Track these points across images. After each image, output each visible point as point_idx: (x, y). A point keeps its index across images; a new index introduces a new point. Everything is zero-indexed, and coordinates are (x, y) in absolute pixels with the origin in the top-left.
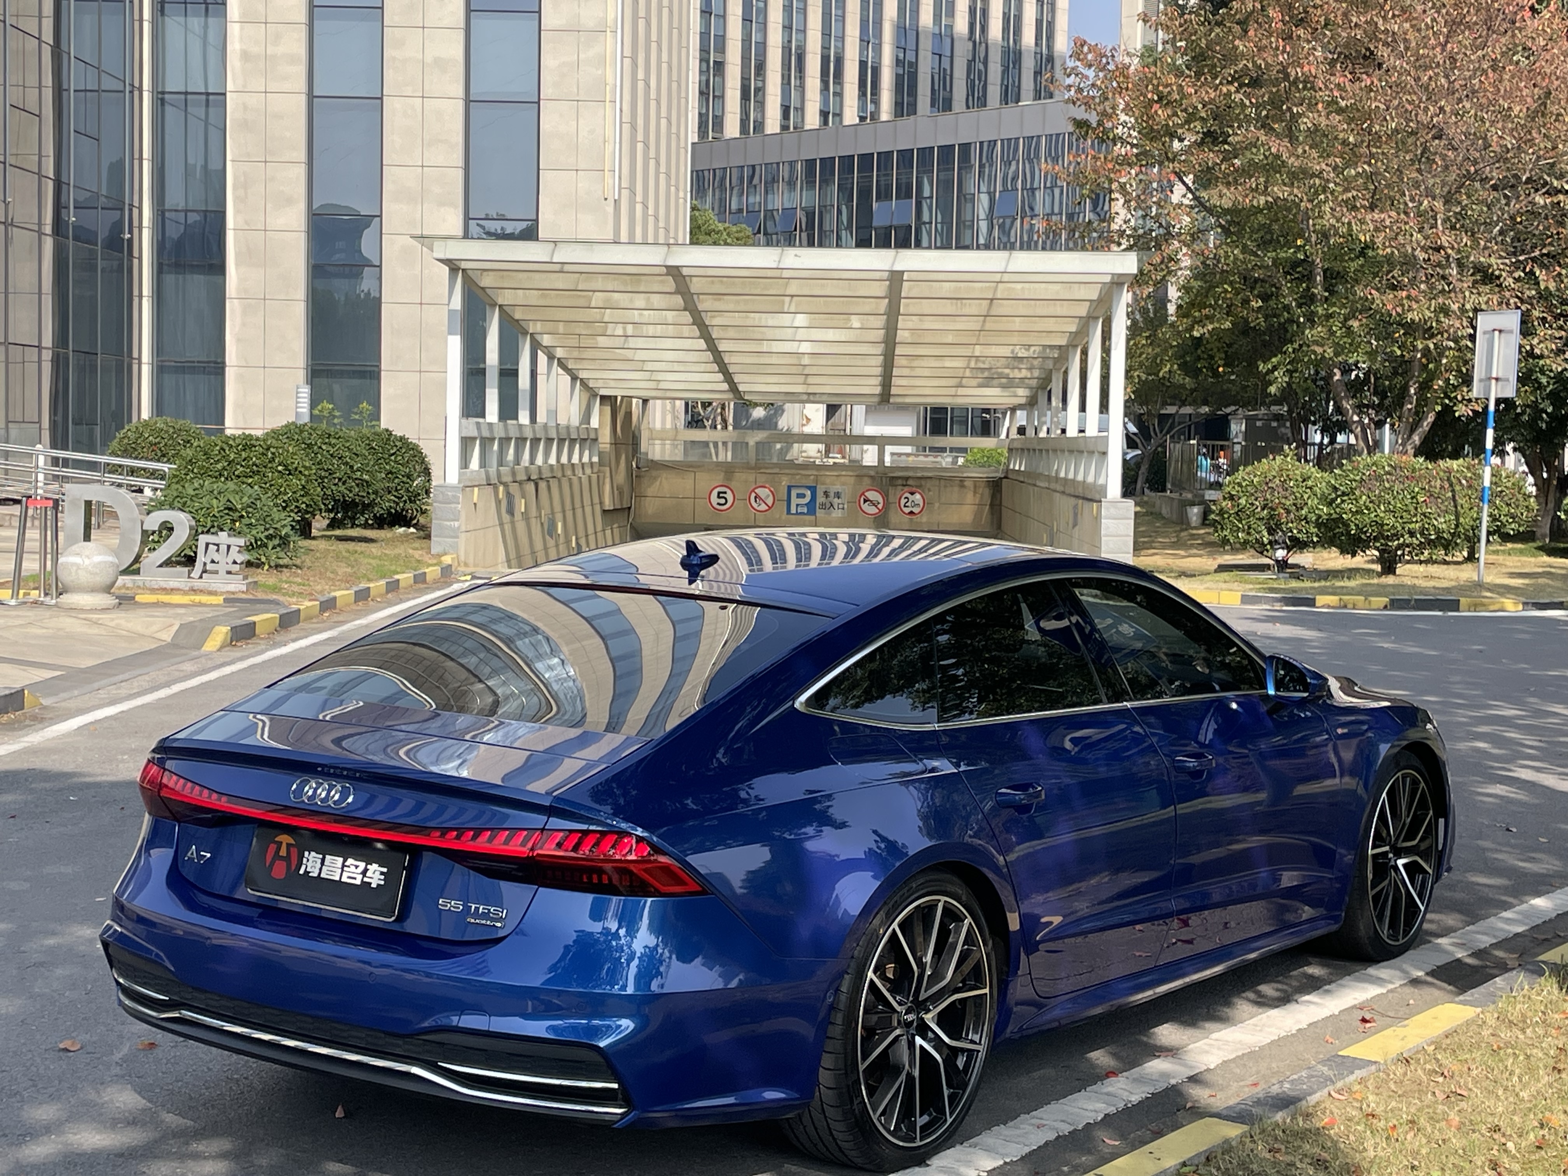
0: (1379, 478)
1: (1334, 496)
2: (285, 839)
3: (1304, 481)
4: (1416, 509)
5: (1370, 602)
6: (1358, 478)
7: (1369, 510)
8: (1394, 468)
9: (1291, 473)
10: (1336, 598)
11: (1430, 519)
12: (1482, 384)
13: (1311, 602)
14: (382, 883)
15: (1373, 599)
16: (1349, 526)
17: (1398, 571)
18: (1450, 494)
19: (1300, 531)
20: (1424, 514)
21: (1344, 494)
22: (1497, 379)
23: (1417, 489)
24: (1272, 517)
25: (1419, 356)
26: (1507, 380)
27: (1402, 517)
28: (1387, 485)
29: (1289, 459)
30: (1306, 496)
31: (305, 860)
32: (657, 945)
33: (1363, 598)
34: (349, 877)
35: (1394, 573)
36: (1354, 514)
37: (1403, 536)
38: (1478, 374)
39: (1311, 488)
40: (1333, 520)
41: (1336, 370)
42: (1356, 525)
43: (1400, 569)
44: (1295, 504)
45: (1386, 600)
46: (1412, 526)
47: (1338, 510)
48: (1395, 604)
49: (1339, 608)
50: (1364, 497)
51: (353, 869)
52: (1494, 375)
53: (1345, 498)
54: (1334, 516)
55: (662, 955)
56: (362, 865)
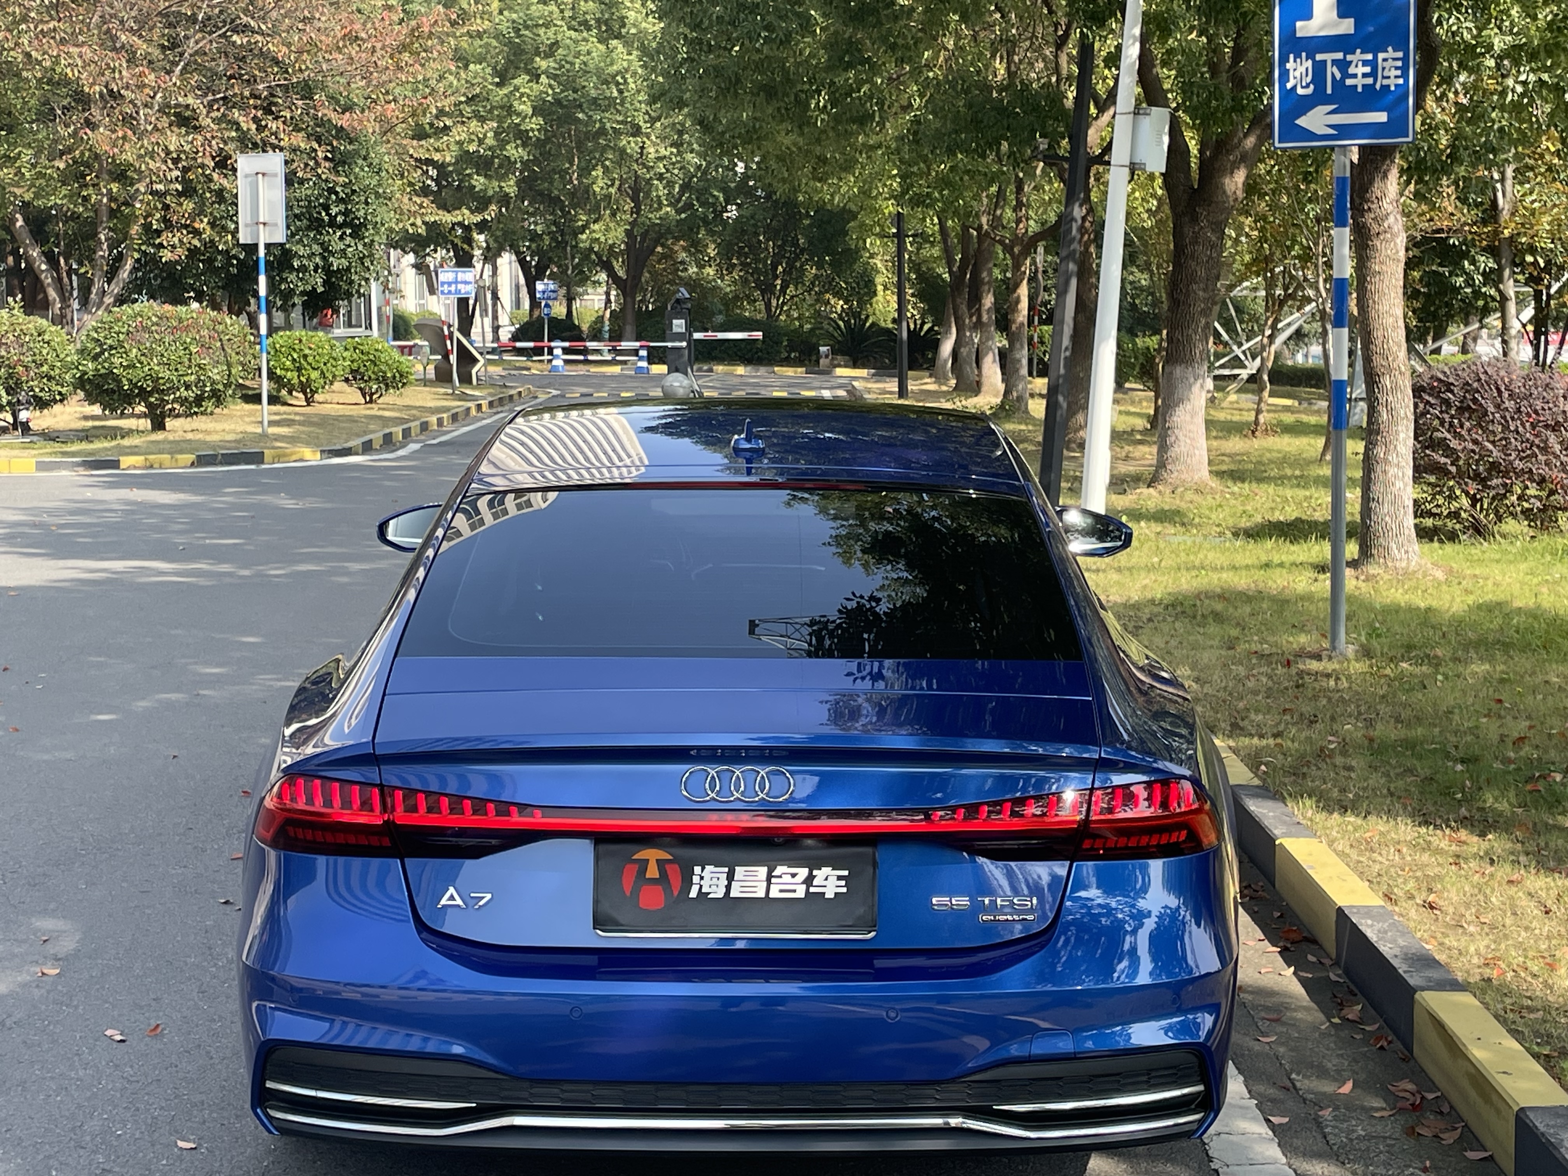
0: (146, 329)
1: (98, 350)
2: (652, 855)
3: (39, 335)
4: (190, 360)
5: (176, 460)
6: (124, 330)
7: (142, 363)
8: (160, 318)
9: (24, 327)
10: (142, 458)
11: (204, 369)
12: (249, 229)
13: (115, 464)
14: (844, 890)
15: (179, 456)
16: (120, 381)
17: (167, 428)
18: (218, 344)
19: (42, 390)
20: (199, 365)
21: (111, 347)
22: (264, 224)
23: (188, 340)
24: (10, 376)
25: (105, 200)
26: (276, 225)
27: (176, 370)
28: (157, 336)
29: (15, 312)
30: (45, 352)
31: (696, 879)
32: (1179, 907)
33: (169, 456)
34: (781, 891)
35: (164, 429)
36: (126, 368)
37: (178, 390)
38: (243, 217)
39: (48, 343)
40: (101, 375)
41: (18, 216)
42: (128, 380)
43: (169, 423)
44: (34, 361)
45: (192, 457)
46: (186, 379)
47: (106, 365)
48: (201, 461)
49: (146, 468)
50: (134, 350)
51: (787, 879)
52: (261, 220)
53: (113, 352)
54: (103, 371)
55: (1184, 917)
56: (803, 872)
